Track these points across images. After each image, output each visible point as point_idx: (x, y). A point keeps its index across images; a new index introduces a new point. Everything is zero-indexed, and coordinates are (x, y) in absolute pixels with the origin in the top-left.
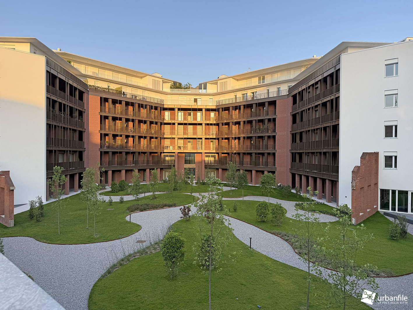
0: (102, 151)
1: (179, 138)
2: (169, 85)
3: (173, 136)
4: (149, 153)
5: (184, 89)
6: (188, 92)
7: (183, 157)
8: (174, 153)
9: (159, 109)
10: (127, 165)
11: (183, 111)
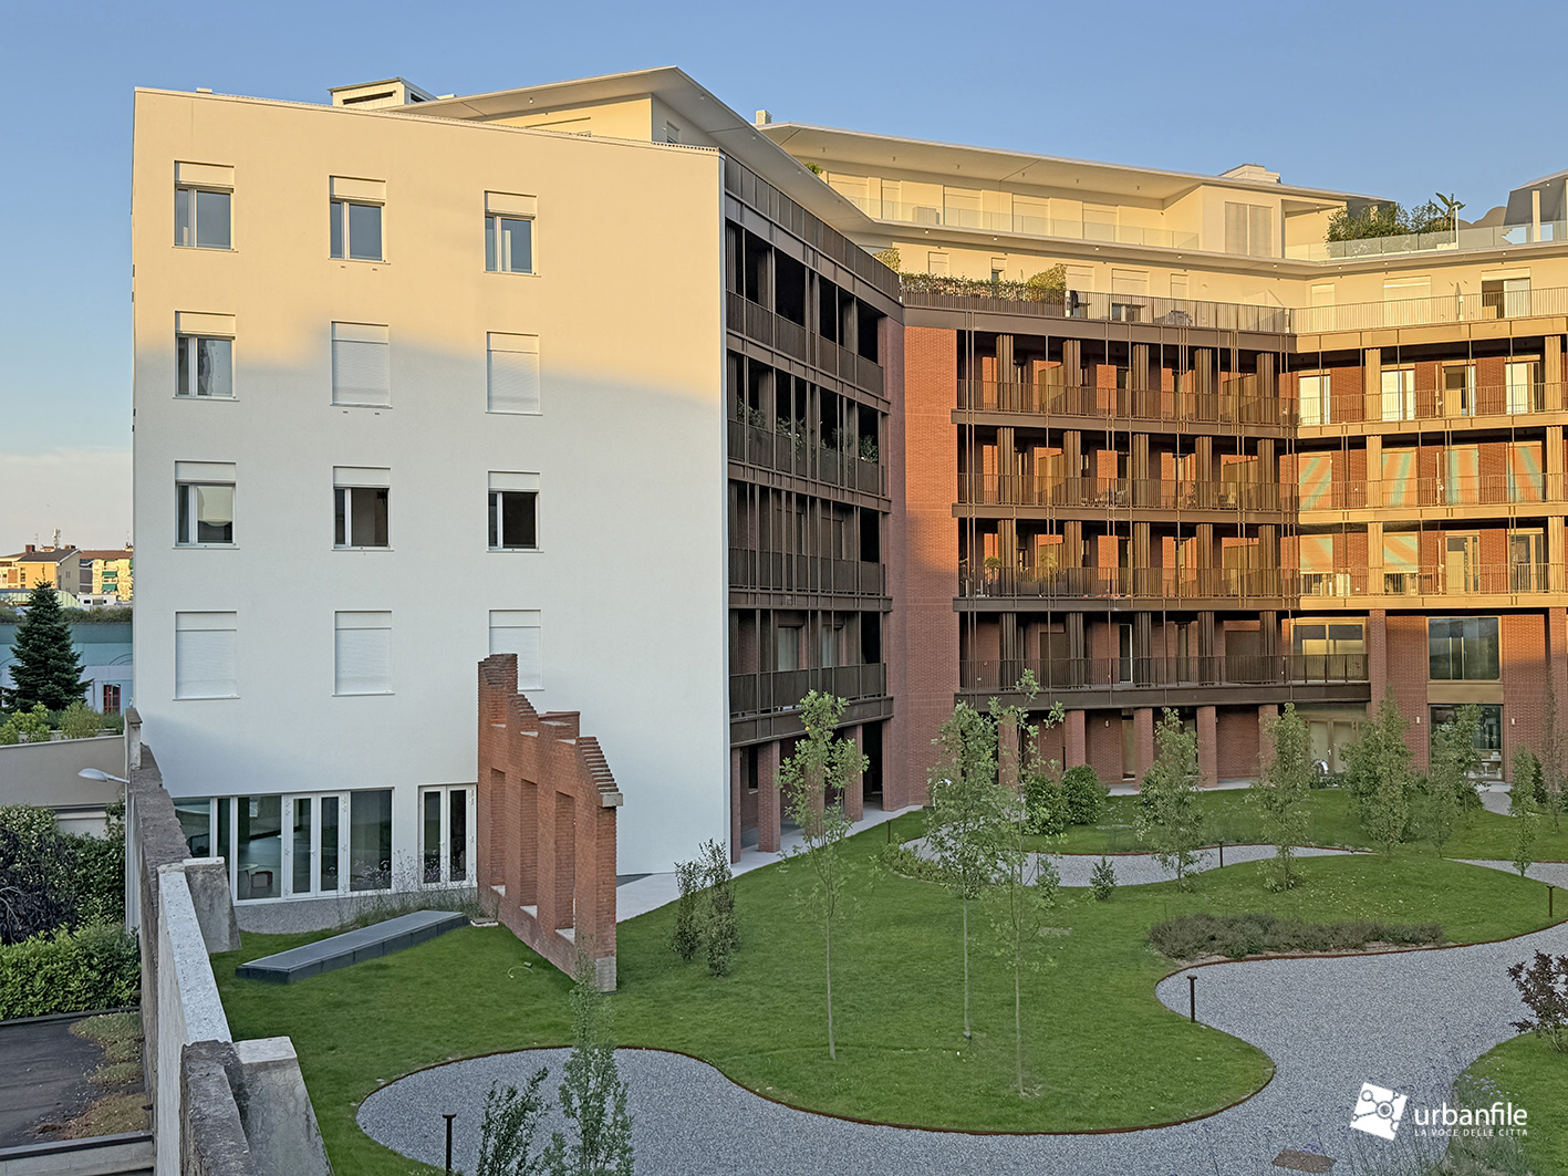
0: (969, 610)
1: (1390, 528)
2: (1322, 222)
3: (1356, 516)
4: (1210, 619)
5: (1419, 232)
6: (1441, 247)
7: (1419, 633)
8: (1365, 613)
9: (1266, 363)
10: (1094, 688)
11: (1413, 365)
